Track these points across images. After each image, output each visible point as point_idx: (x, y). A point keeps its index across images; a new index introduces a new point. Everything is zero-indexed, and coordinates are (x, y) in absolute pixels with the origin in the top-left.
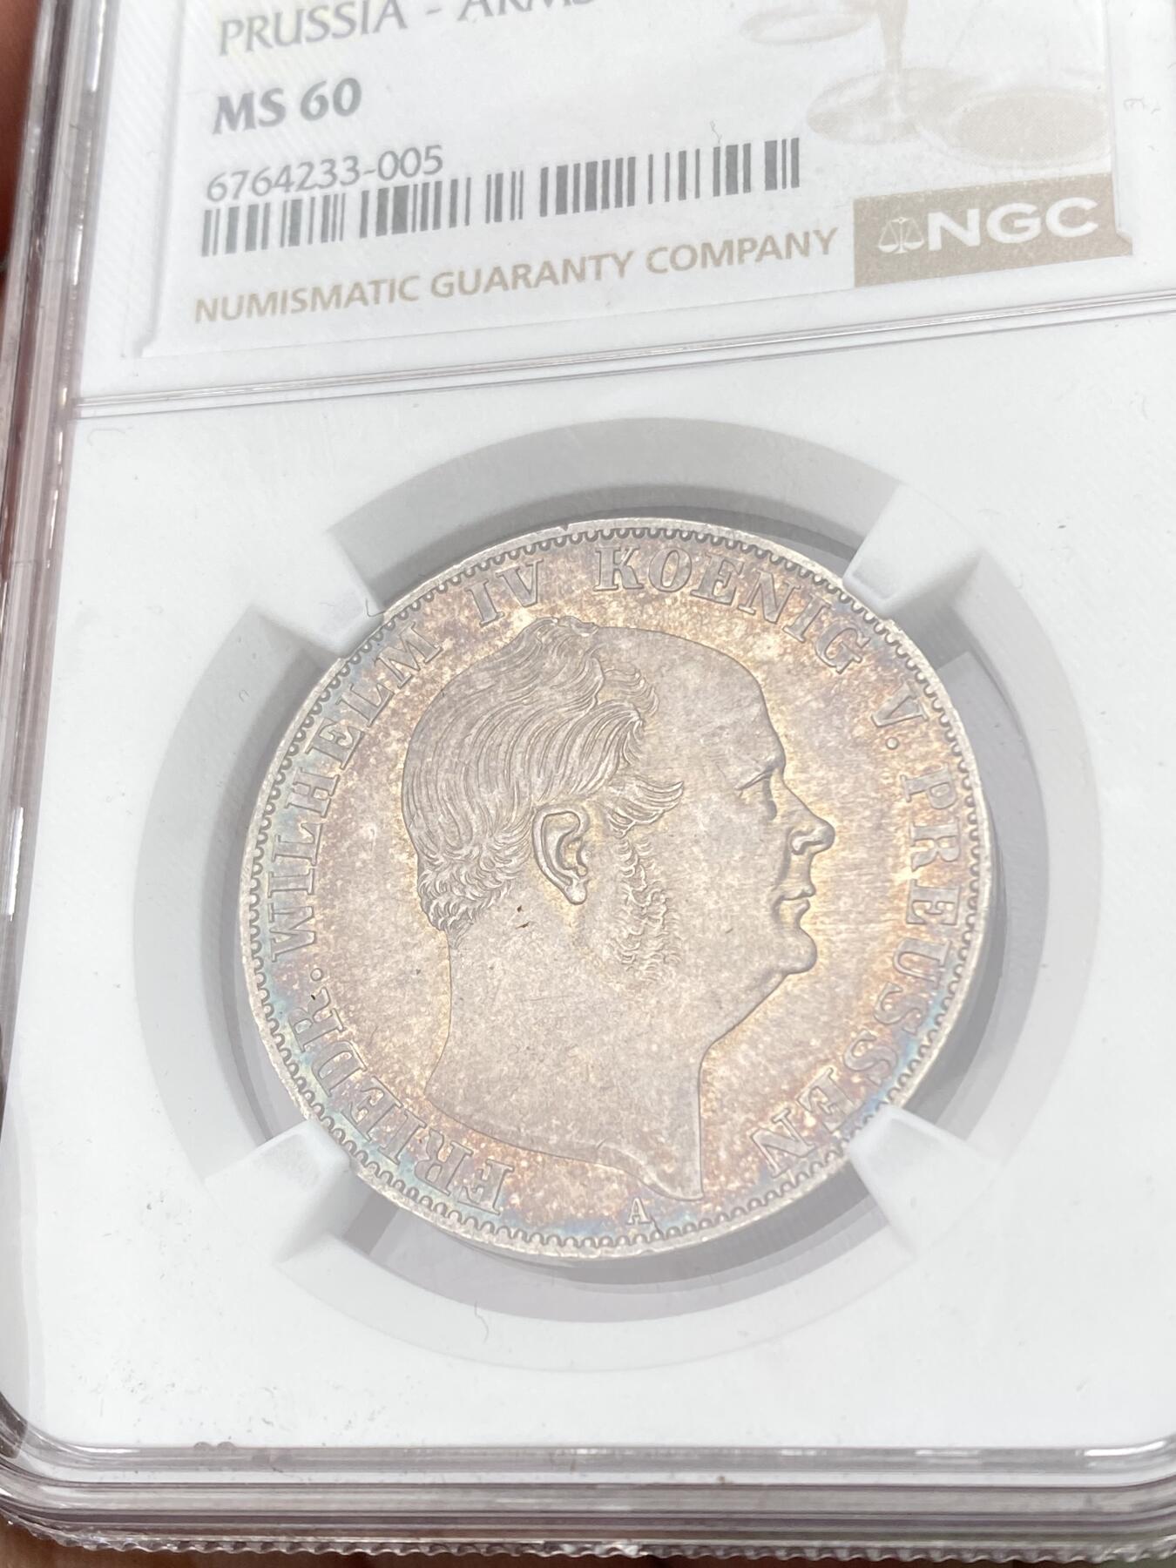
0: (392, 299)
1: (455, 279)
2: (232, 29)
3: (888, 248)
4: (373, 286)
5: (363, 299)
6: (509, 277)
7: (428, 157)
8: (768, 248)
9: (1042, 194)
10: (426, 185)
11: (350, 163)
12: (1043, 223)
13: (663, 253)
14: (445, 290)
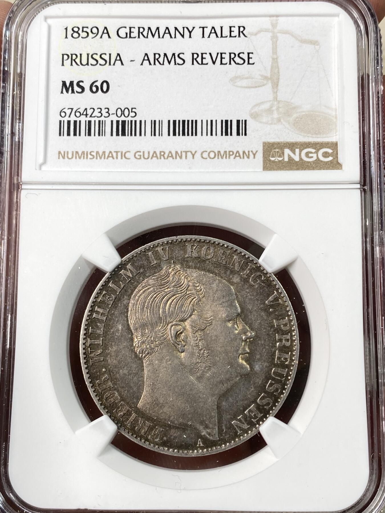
0: (122, 158)
1: (142, 154)
2: (66, 57)
3: (273, 159)
4: (115, 153)
5: (113, 157)
6: (159, 156)
7: (132, 112)
8: (237, 155)
9: (318, 146)
10: (131, 121)
11: (107, 110)
12: (317, 156)
13: (206, 153)
14: (139, 157)
